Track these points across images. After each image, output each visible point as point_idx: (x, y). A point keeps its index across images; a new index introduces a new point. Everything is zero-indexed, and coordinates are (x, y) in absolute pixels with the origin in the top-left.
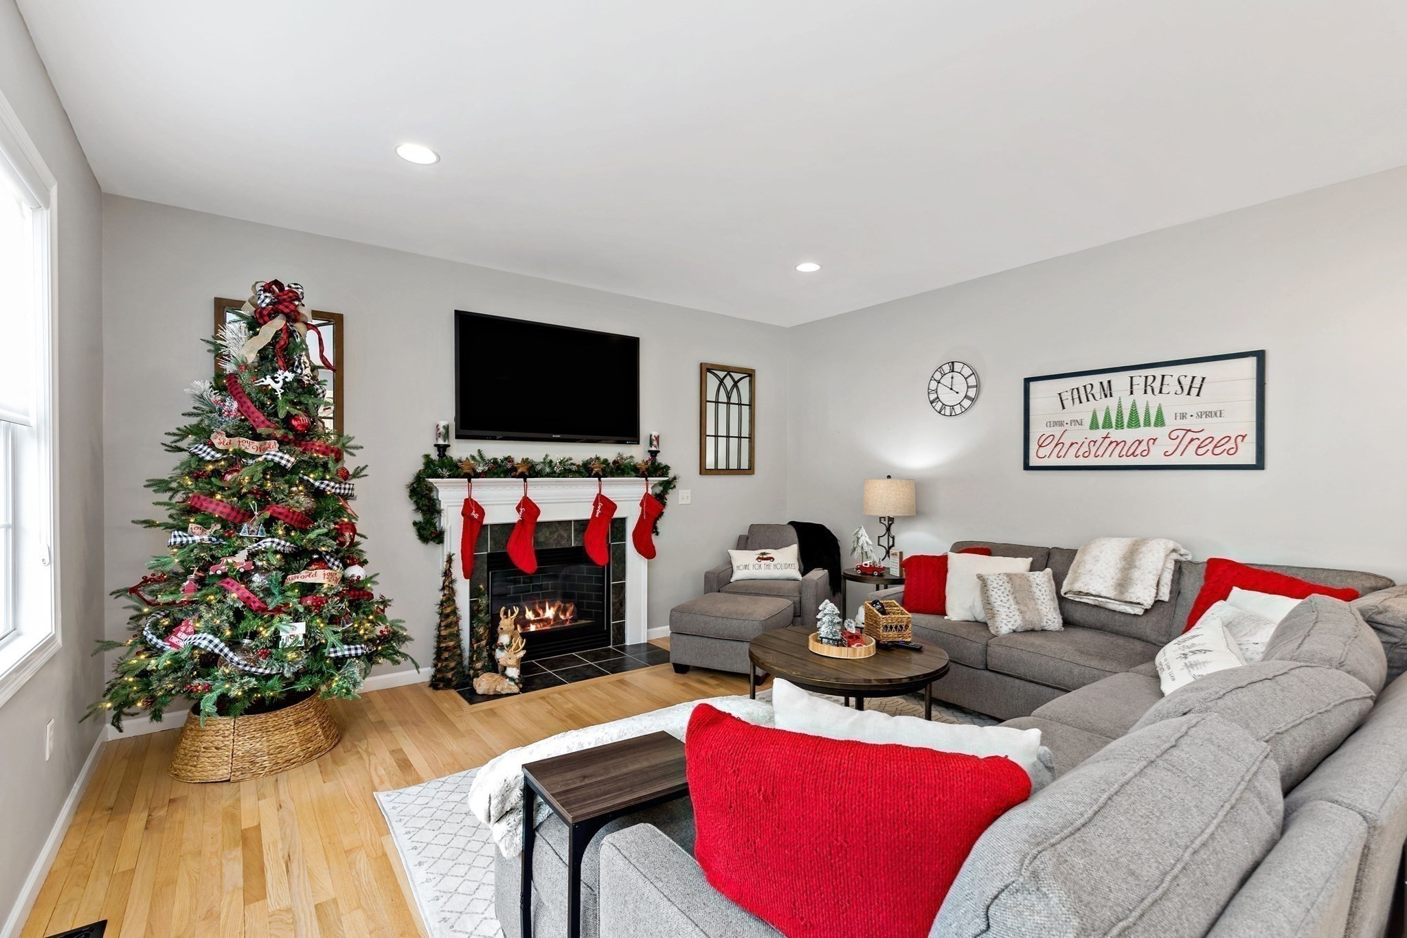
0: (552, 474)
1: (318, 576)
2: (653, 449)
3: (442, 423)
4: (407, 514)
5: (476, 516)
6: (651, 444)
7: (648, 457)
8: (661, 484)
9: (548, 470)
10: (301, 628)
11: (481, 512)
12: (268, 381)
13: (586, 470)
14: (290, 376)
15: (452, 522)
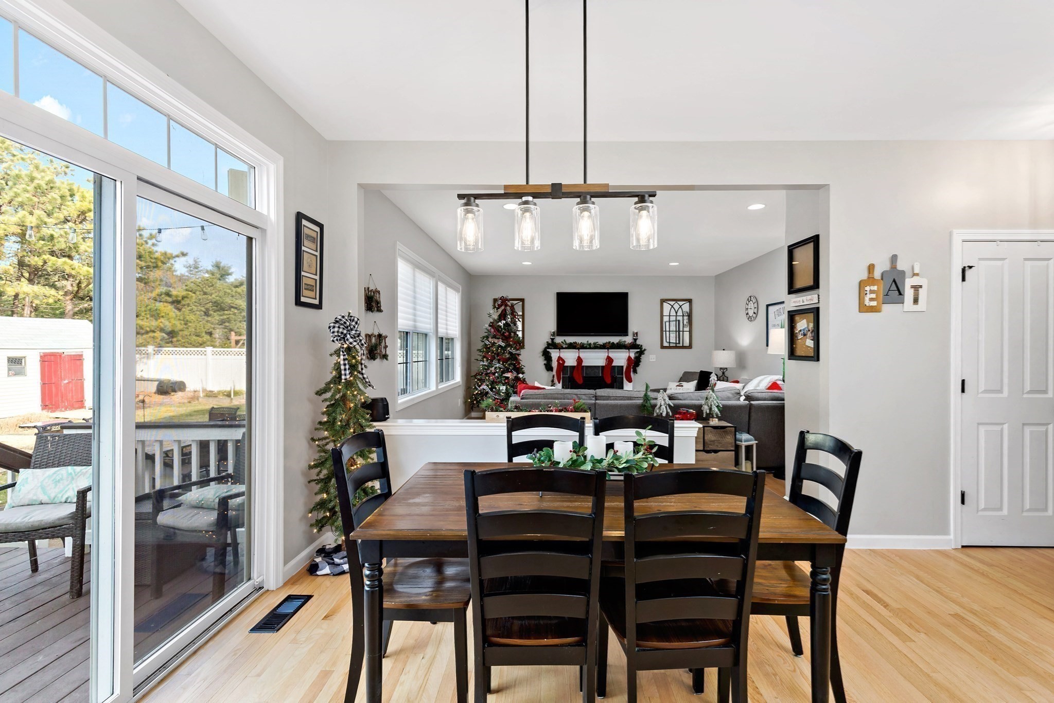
0: (590, 348)
1: (508, 375)
2: (635, 338)
3: (553, 331)
4: (541, 362)
5: (561, 362)
6: (634, 336)
7: (633, 341)
8: (637, 352)
9: (588, 347)
10: (504, 388)
11: (564, 362)
12: (500, 323)
13: (603, 347)
14: (504, 322)
15: (555, 364)
